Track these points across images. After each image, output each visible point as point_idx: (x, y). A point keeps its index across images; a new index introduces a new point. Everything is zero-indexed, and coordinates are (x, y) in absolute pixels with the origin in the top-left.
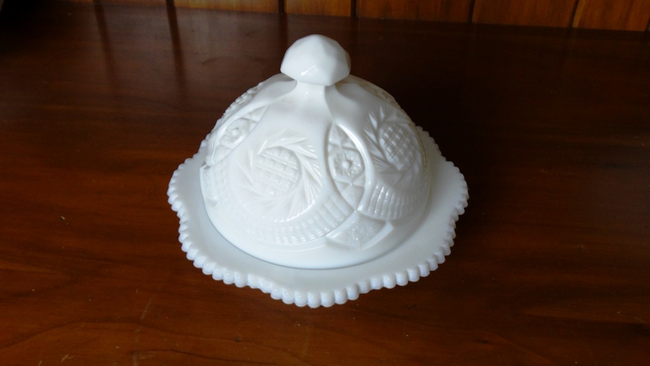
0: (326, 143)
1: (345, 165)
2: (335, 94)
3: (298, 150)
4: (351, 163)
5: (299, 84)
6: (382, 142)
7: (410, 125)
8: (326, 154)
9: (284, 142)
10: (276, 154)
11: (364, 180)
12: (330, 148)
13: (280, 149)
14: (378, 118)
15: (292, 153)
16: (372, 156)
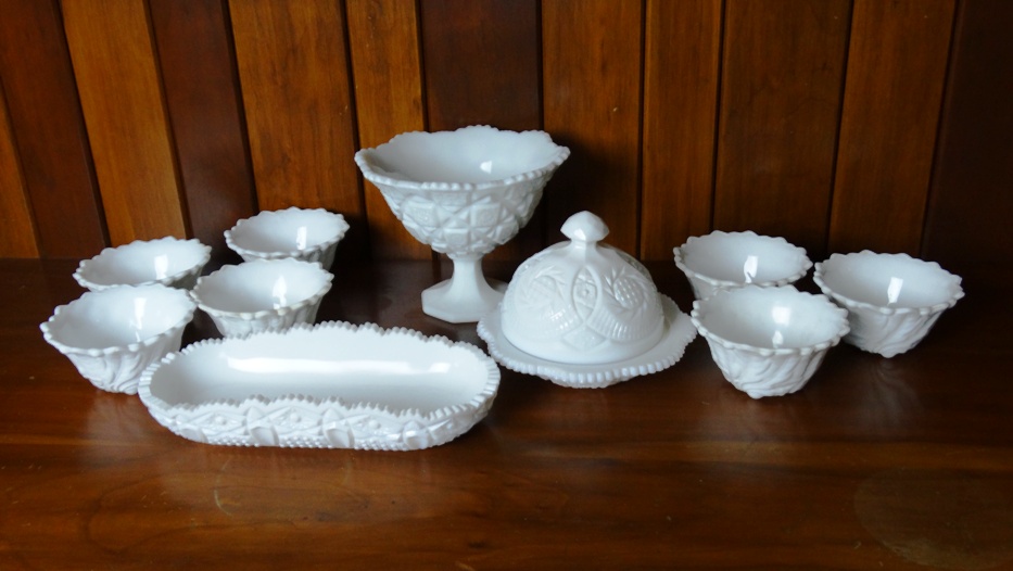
0: (576, 277)
1: (584, 293)
2: (593, 248)
3: (558, 278)
4: (588, 292)
5: (572, 244)
6: (615, 286)
7: (645, 284)
8: (574, 284)
9: (551, 273)
10: (545, 280)
11: (594, 304)
12: (577, 281)
13: (548, 277)
14: (618, 272)
15: (553, 279)
16: (604, 292)
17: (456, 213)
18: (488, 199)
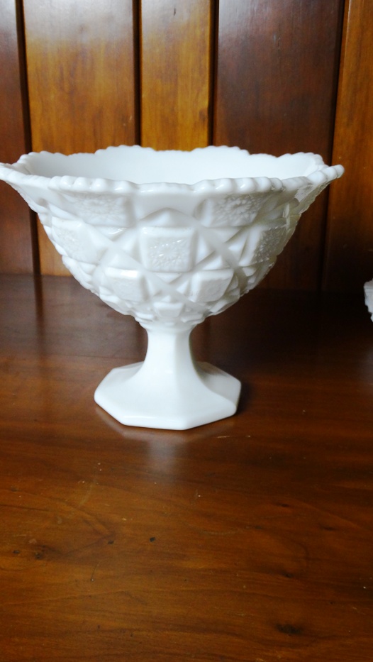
17: (115, 239)
18: (164, 219)
